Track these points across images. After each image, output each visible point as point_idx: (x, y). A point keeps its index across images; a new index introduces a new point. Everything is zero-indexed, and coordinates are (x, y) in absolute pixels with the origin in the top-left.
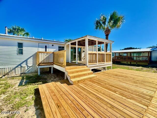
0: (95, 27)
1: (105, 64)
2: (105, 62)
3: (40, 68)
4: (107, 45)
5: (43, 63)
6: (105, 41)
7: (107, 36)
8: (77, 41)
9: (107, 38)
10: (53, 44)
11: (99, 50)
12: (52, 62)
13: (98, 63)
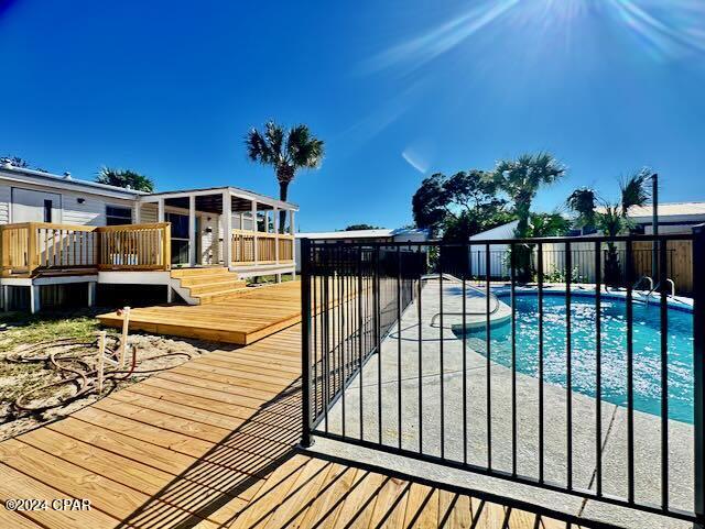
0: (248, 152)
1: (278, 265)
2: (277, 261)
3: (40, 286)
4: (283, 214)
5: (54, 267)
6: (277, 203)
7: (284, 187)
8: (192, 196)
9: (283, 198)
10: (80, 197)
11: (261, 228)
12: (90, 262)
13: (257, 262)
